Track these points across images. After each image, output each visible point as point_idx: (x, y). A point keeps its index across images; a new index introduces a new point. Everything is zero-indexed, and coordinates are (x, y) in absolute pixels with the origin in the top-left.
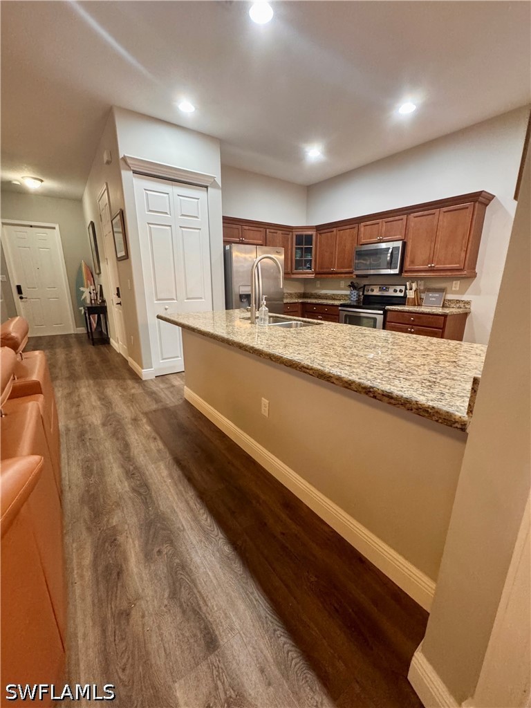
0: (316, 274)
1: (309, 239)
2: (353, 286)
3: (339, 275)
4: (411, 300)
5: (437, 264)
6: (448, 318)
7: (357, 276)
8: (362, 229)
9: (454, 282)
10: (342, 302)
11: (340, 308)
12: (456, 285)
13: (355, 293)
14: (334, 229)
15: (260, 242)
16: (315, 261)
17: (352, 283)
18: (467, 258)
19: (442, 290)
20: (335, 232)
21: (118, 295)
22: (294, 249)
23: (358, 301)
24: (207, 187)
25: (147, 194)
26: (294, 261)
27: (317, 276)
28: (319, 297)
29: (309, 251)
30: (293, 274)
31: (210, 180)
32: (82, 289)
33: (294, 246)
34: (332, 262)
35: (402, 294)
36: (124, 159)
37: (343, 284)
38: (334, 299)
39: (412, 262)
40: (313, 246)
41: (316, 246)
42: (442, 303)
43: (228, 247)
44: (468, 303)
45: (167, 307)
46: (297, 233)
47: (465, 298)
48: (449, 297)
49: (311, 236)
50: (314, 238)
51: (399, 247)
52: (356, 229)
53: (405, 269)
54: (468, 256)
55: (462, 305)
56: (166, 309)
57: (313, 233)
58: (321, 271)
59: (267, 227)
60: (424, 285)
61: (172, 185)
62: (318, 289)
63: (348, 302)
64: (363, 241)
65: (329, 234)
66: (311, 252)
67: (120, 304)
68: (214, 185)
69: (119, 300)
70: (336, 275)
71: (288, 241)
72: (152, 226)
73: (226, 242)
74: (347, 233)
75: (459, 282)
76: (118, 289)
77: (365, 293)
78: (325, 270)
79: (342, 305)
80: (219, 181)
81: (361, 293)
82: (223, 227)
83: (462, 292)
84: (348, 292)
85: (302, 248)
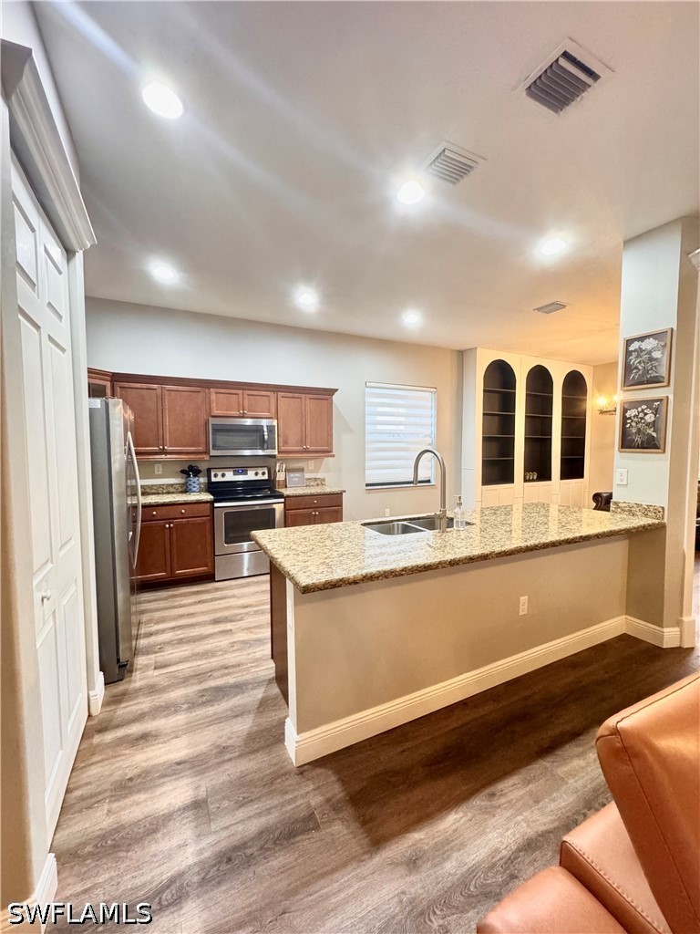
4: (281, 483)
5: (310, 446)
8: (213, 396)
9: (310, 462)
11: (215, 505)
12: (311, 465)
14: (157, 387)
19: (302, 470)
20: (159, 390)
24: (73, 252)
35: (266, 477)
39: (285, 442)
42: (305, 483)
47: (319, 475)
48: (308, 476)
51: (274, 426)
53: (279, 450)
61: (38, 209)
64: (216, 412)
74: (184, 399)
81: (203, 480)
83: (317, 471)
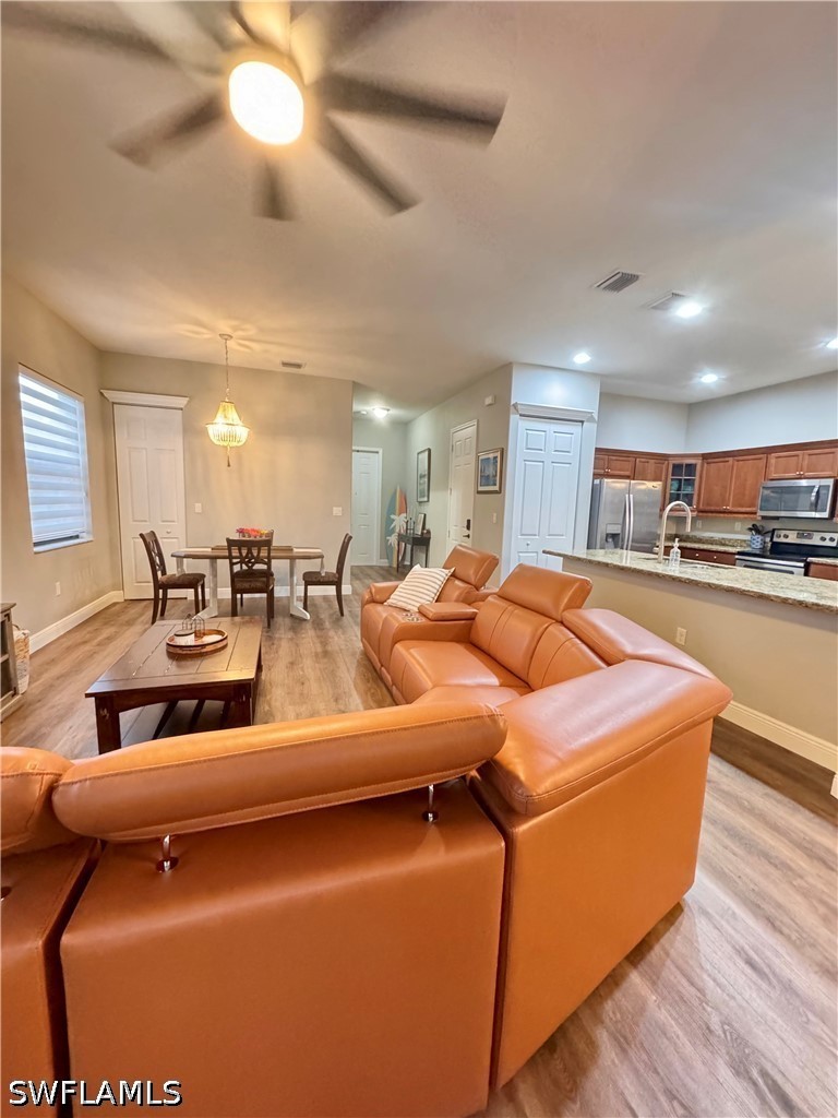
0: (699, 512)
1: (691, 468)
2: (755, 529)
3: (735, 515)
7: (764, 518)
10: (739, 549)
11: (736, 556)
13: (759, 538)
14: (731, 459)
15: (627, 473)
16: (699, 495)
17: (754, 525)
20: (731, 462)
21: (468, 528)
22: (669, 480)
23: (764, 548)
24: (582, 422)
25: (528, 433)
26: (668, 495)
27: (700, 514)
28: (700, 541)
29: (690, 483)
31: (586, 415)
32: (392, 517)
33: (670, 477)
34: (724, 498)
36: (515, 406)
37: (738, 526)
38: (724, 545)
40: (697, 478)
41: (701, 477)
43: (597, 482)
45: (528, 543)
46: (674, 462)
49: (696, 465)
50: (698, 468)
51: (829, 486)
52: (764, 460)
56: (528, 545)
57: (699, 462)
58: (708, 508)
59: (637, 456)
61: (550, 423)
62: (698, 530)
63: (747, 549)
64: (774, 476)
65: (721, 464)
66: (693, 485)
67: (468, 536)
68: (591, 419)
69: (467, 532)
70: (730, 515)
71: (661, 471)
72: (527, 463)
73: (596, 476)
74: (749, 466)
76: (469, 521)
77: (775, 540)
78: (713, 508)
79: (739, 553)
80: (596, 415)
81: (768, 539)
82: (595, 458)
84: (747, 537)
85: (680, 480)
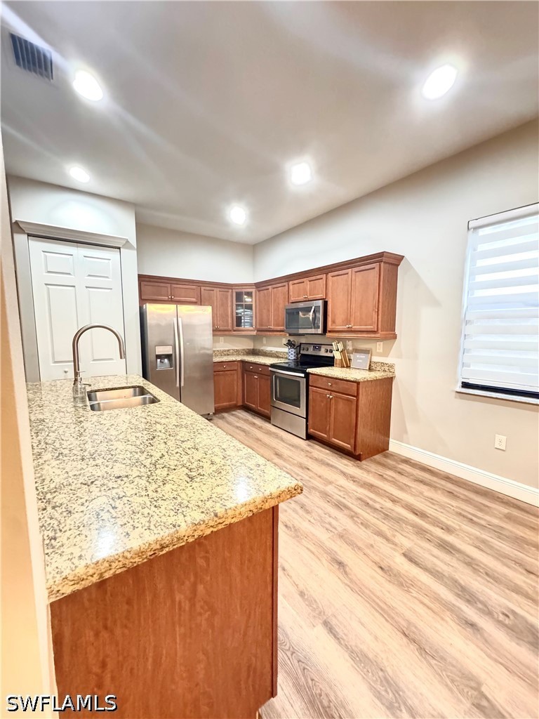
0: (258, 331)
2: (291, 344)
3: (275, 333)
4: (338, 361)
5: (354, 325)
6: (361, 386)
7: (290, 334)
8: (291, 287)
9: (378, 343)
10: (273, 361)
11: (270, 369)
12: (379, 347)
13: (292, 351)
14: (270, 287)
15: (194, 300)
16: (256, 318)
17: (289, 340)
18: (380, 320)
19: (368, 352)
20: (270, 290)
22: (234, 306)
24: (119, 248)
25: (46, 256)
26: (235, 318)
27: (259, 333)
28: (266, 354)
30: (235, 331)
31: (122, 242)
33: (235, 303)
34: (269, 319)
35: (331, 355)
36: (18, 223)
39: (334, 322)
40: (253, 303)
41: (256, 303)
42: (368, 365)
43: (145, 306)
44: (391, 366)
45: (66, 370)
46: (237, 291)
47: (389, 361)
48: (375, 359)
49: (251, 293)
50: (253, 295)
51: (319, 306)
52: (287, 287)
53: (328, 329)
54: (380, 317)
55: (387, 369)
56: (66, 372)
57: (253, 289)
58: (261, 328)
59: (201, 285)
60: (353, 346)
61: (77, 247)
62: (264, 345)
64: (293, 299)
65: (265, 291)
66: (251, 309)
68: (128, 246)
70: (273, 333)
71: (227, 298)
72: (49, 286)
73: (142, 300)
74: (279, 291)
75: (382, 343)
77: (302, 352)
78: (264, 328)
79: (273, 366)
80: (133, 241)
81: (298, 352)
83: (386, 354)
84: (286, 350)
85: (242, 305)
